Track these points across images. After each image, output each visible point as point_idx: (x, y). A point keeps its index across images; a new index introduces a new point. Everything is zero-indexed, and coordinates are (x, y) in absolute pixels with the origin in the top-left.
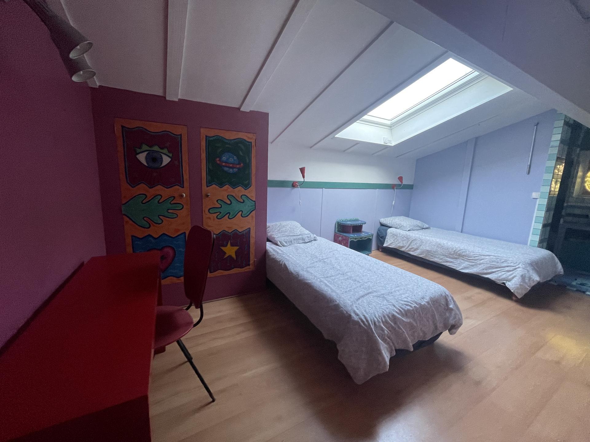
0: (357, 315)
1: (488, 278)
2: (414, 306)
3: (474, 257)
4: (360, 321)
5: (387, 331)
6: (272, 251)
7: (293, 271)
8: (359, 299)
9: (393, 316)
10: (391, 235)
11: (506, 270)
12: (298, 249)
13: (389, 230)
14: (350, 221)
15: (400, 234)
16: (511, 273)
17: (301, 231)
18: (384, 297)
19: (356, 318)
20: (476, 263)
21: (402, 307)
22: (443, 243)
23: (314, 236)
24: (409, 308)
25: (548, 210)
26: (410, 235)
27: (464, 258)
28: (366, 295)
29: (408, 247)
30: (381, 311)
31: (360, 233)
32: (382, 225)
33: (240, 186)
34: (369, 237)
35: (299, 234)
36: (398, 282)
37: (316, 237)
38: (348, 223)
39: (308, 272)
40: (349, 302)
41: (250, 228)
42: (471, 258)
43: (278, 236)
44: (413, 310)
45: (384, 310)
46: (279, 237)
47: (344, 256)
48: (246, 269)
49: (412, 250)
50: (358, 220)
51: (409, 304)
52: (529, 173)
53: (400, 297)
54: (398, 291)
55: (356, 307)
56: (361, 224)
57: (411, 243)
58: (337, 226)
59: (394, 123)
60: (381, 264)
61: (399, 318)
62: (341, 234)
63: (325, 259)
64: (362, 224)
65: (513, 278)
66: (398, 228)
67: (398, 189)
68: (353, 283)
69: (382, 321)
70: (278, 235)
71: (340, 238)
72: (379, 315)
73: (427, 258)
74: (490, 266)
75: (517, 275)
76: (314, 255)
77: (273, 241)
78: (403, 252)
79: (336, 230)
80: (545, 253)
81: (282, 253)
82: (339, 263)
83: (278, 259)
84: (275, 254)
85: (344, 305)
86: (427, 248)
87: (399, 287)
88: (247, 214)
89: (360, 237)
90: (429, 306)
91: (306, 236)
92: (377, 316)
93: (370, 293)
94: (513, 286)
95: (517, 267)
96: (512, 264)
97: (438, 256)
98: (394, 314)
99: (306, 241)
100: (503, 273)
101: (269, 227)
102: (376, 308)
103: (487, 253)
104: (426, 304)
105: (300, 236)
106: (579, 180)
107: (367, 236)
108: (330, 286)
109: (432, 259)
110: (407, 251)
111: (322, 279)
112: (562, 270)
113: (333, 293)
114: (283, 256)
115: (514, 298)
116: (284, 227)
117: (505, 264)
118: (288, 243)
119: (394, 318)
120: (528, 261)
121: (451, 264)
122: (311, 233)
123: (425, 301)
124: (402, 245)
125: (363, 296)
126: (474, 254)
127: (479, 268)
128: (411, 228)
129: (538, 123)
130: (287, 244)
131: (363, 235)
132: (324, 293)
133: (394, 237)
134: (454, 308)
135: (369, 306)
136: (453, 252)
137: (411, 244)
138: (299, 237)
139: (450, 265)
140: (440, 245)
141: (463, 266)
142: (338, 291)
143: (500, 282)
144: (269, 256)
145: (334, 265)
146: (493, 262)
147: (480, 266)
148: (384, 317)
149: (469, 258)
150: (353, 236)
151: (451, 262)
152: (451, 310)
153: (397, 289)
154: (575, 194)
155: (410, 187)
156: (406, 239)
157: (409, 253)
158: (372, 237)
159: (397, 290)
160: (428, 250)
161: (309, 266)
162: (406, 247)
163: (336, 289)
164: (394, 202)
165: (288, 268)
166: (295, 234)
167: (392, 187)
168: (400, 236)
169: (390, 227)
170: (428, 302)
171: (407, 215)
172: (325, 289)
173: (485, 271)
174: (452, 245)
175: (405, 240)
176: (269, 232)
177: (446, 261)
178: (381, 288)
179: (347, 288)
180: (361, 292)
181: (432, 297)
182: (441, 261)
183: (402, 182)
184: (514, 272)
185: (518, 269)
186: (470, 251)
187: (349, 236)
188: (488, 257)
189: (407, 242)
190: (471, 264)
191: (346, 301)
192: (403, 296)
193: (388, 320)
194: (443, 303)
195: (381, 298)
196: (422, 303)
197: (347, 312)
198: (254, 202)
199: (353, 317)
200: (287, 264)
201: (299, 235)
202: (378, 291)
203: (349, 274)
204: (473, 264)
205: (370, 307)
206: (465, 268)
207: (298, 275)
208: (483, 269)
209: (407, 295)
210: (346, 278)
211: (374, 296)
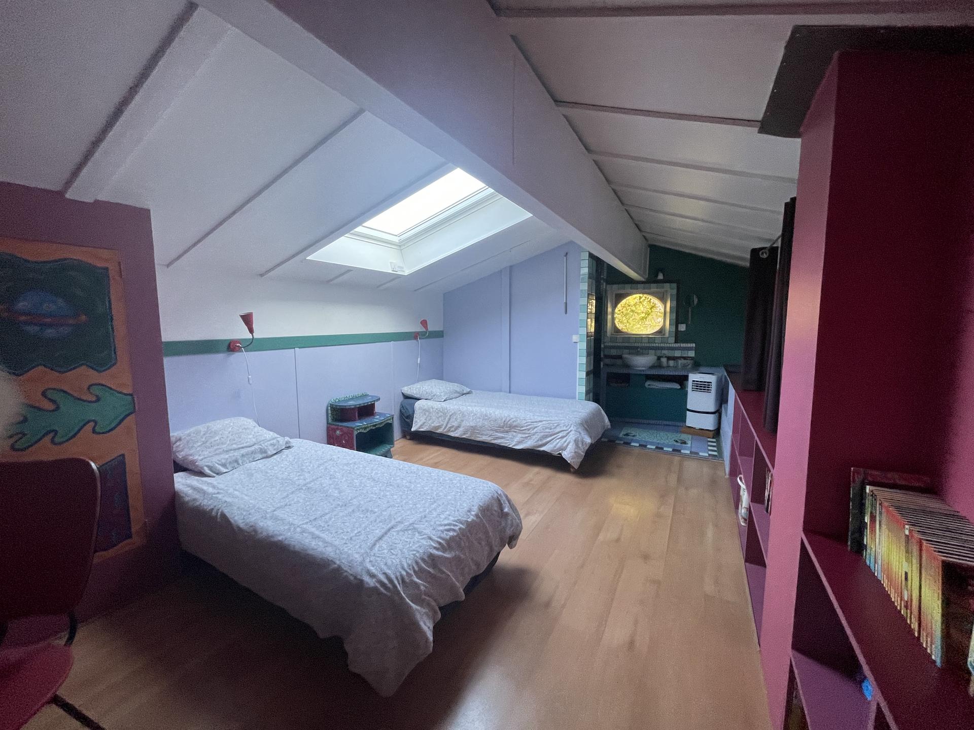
0: (373, 576)
1: (544, 451)
2: (459, 529)
3: (527, 426)
4: (378, 586)
5: (424, 585)
6: (190, 492)
7: (242, 526)
8: (374, 545)
9: (431, 556)
10: (421, 411)
11: (560, 436)
12: (252, 475)
13: (418, 404)
14: (352, 399)
15: (433, 409)
16: (565, 438)
17: (257, 436)
18: (415, 528)
19: (370, 582)
20: (529, 434)
21: (442, 535)
22: (490, 413)
23: (286, 440)
24: (451, 534)
25: (588, 355)
26: (447, 407)
27: (515, 429)
28: (386, 533)
29: (447, 425)
30: (412, 556)
31: (373, 416)
32: (406, 397)
33: (82, 365)
34: (387, 422)
35: (252, 443)
36: (433, 493)
37: (290, 442)
38: (351, 403)
39: (276, 519)
40: (357, 556)
41: (123, 455)
42: (523, 428)
43: (204, 455)
44: (458, 535)
45: (415, 552)
46: (205, 458)
47: (345, 468)
48: (123, 547)
49: (453, 429)
50: (367, 395)
51: (452, 527)
52: (566, 313)
53: (438, 521)
54: (435, 509)
55: (370, 561)
56: (373, 403)
57: (449, 419)
58: (330, 412)
59: (403, 241)
60: (407, 469)
61: (439, 557)
62: (338, 425)
63: (310, 483)
64: (374, 401)
65: (568, 445)
66: (429, 400)
67: (423, 339)
68: (363, 518)
69: (415, 571)
70: (204, 453)
71: (338, 432)
72: (408, 564)
73: (473, 438)
74: (544, 435)
75: (570, 441)
76: (286, 479)
77: (190, 467)
78: (441, 434)
79: (330, 419)
80: (593, 406)
81: (216, 491)
82: (337, 484)
83: (205, 508)
84: (197, 497)
85: (350, 566)
86: (472, 424)
87: (435, 502)
88: (113, 425)
89: (372, 424)
90: (478, 520)
91: (269, 443)
92: (406, 566)
93: (392, 528)
94: (569, 455)
95: (569, 430)
96: (565, 429)
97: (485, 433)
98: (431, 553)
99: (270, 453)
100: (558, 441)
101: (180, 440)
102: (403, 553)
103: (539, 419)
104: (475, 518)
105: (256, 447)
106: (609, 317)
107: (383, 421)
108: (322, 535)
109: (479, 437)
110: (446, 432)
111: (305, 526)
112: (609, 424)
113: (327, 548)
114: (217, 498)
115: (572, 470)
116: (216, 433)
117: (558, 430)
118: (228, 465)
119: (432, 560)
120: (578, 420)
121: (503, 440)
122: (278, 436)
123: (472, 515)
124: (437, 425)
125: (380, 538)
126: (527, 423)
127: (534, 440)
128: (446, 396)
129: (567, 254)
130: (227, 468)
131: (377, 419)
132: (311, 552)
133: (425, 414)
134: (511, 512)
135: (391, 552)
136: (502, 424)
137: (450, 422)
138: (253, 448)
139: (501, 442)
140: (486, 416)
141: (516, 440)
142: (337, 543)
143: (556, 454)
144: (184, 504)
145: (328, 491)
146: (546, 429)
147: (534, 437)
148: (417, 563)
149: (521, 429)
150: (360, 425)
151: (502, 438)
152: (507, 514)
153: (433, 506)
154: (609, 334)
155: (439, 335)
156: (442, 414)
157: (449, 434)
158: (391, 420)
159: (433, 510)
160: (472, 427)
161: (279, 505)
162: (444, 427)
163: (334, 539)
164: (419, 359)
165: (232, 521)
166: (245, 445)
167: (415, 336)
168: (433, 411)
169: (419, 399)
170: (477, 516)
171: (440, 377)
172: (313, 545)
173: (540, 443)
174: (500, 414)
175: (441, 416)
176: (182, 450)
177: (497, 438)
178: (409, 512)
179: (352, 531)
180: (377, 531)
181: (481, 504)
182: (490, 438)
183: (426, 327)
184: (567, 437)
185: (570, 433)
186: (522, 419)
187: (354, 426)
188: (540, 424)
189: (444, 419)
190: (524, 436)
191: (353, 556)
192: (442, 516)
193: (423, 565)
194: (496, 509)
195: (410, 532)
196: (469, 520)
197: (355, 578)
198: (130, 397)
199: (367, 583)
200: (228, 515)
201: (253, 445)
202: (405, 520)
203: (355, 502)
204: (527, 435)
205: (393, 554)
206: (519, 443)
207: (255, 531)
208: (538, 441)
209: (447, 513)
210: (351, 510)
211: (398, 532)
